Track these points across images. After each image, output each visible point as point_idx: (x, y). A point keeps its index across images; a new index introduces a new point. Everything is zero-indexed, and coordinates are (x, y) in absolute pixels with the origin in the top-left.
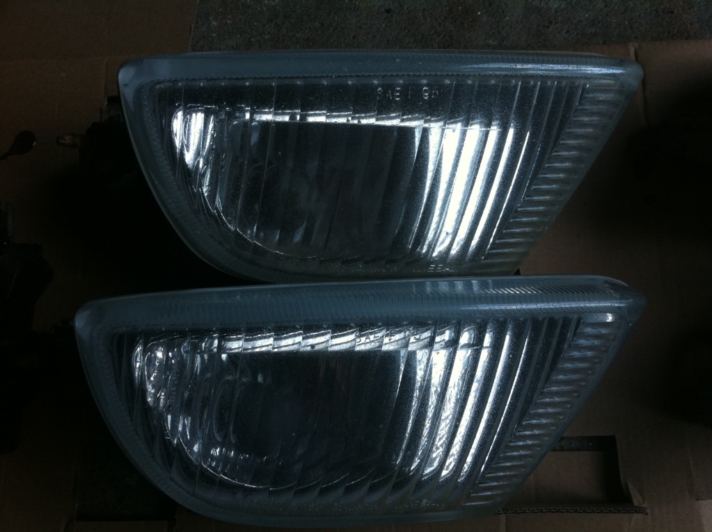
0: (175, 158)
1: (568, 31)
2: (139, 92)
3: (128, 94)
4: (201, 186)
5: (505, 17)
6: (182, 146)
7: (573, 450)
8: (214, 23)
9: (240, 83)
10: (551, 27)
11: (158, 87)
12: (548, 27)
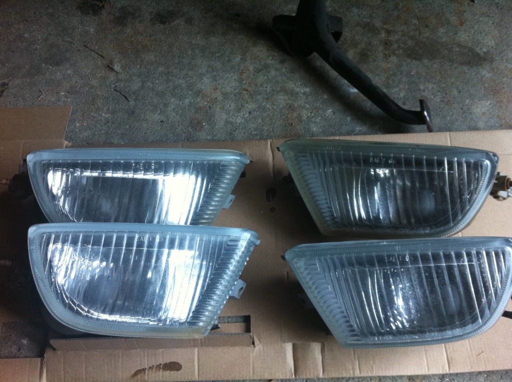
0: (49, 191)
1: (244, 133)
2: (35, 164)
3: (30, 165)
4: (59, 201)
5: (216, 126)
6: (52, 186)
7: (233, 323)
8: (78, 124)
9: (77, 161)
10: (237, 131)
11: (43, 162)
12: (235, 131)
